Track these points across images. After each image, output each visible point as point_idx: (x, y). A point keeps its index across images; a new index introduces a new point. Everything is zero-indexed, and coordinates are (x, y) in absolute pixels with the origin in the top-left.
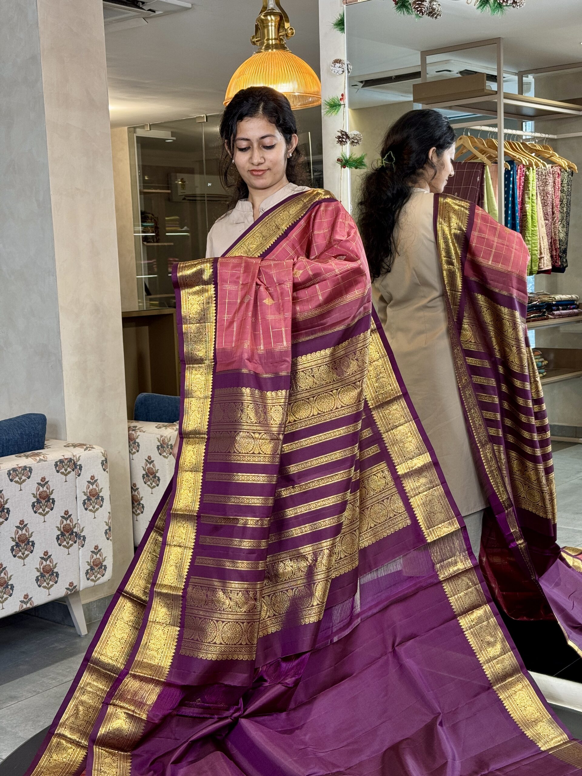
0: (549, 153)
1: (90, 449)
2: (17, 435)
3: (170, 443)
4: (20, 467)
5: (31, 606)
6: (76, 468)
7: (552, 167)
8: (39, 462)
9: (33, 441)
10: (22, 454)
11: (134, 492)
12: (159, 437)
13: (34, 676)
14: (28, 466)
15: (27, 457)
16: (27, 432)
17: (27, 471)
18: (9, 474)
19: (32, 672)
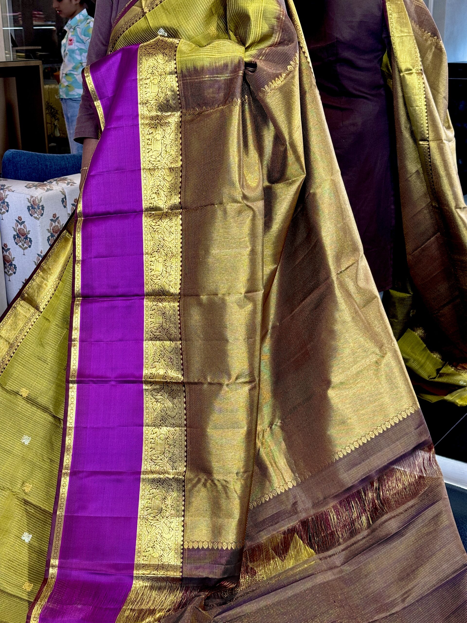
3: (41, 204)
11: (5, 252)
12: (29, 197)
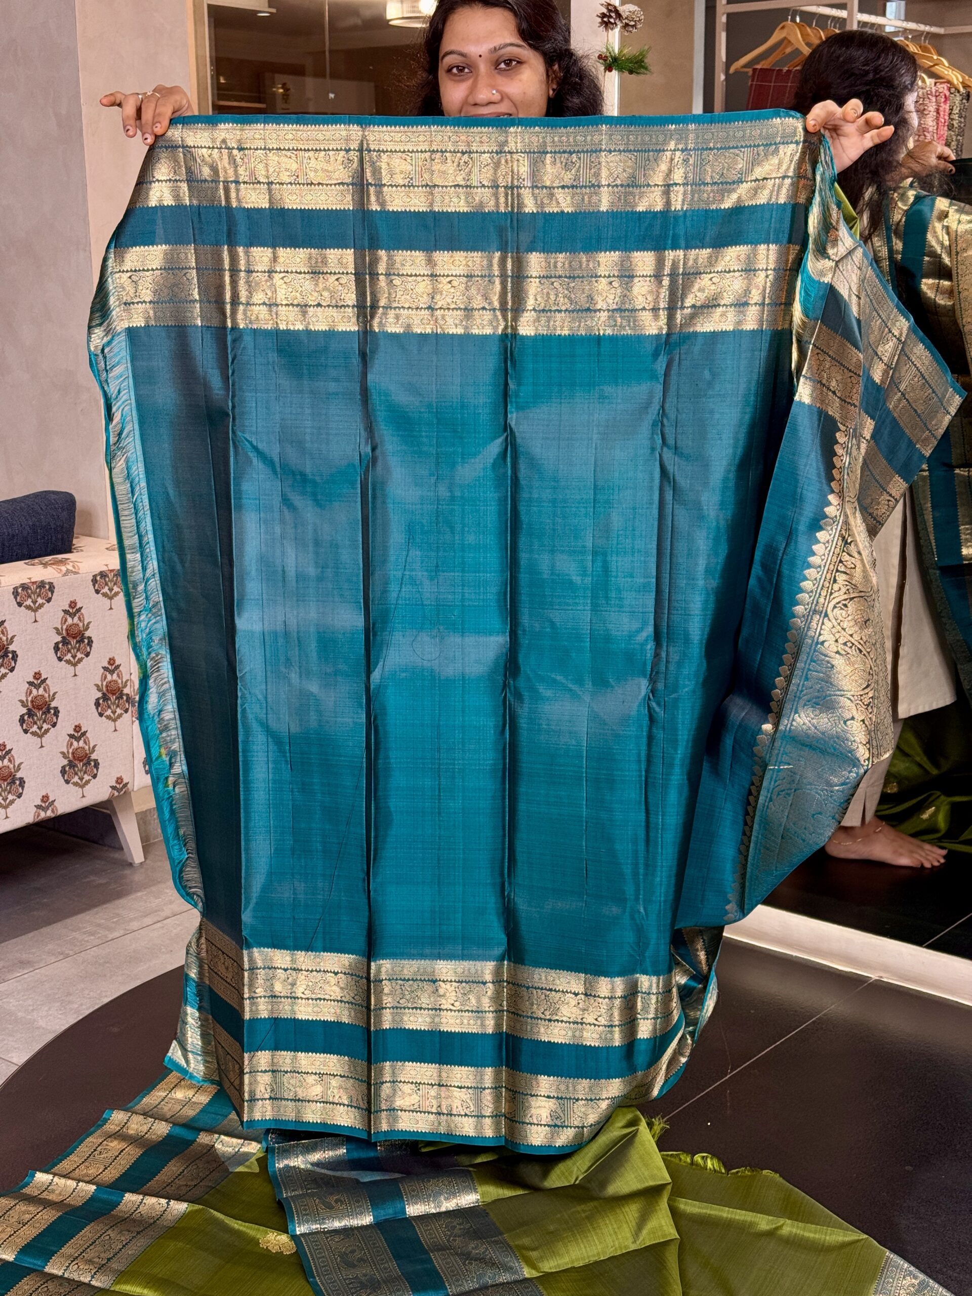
0: (931, 59)
2: (27, 528)
4: (34, 583)
5: (53, 815)
7: (935, 83)
8: (65, 575)
9: (54, 538)
10: (36, 561)
13: (57, 928)
14: (47, 581)
15: (45, 565)
16: (44, 524)
17: (46, 589)
18: (15, 593)
19: (54, 923)
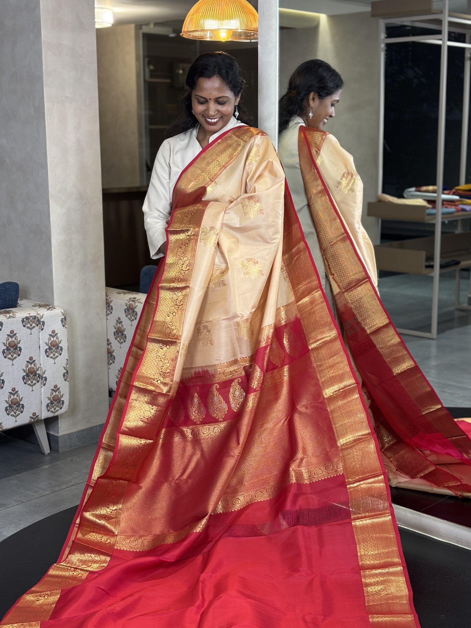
1: (52, 309)
5: (1, 430)
6: (40, 324)
8: (8, 318)
16: (3, 297)
